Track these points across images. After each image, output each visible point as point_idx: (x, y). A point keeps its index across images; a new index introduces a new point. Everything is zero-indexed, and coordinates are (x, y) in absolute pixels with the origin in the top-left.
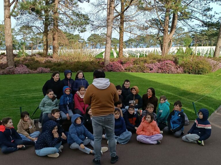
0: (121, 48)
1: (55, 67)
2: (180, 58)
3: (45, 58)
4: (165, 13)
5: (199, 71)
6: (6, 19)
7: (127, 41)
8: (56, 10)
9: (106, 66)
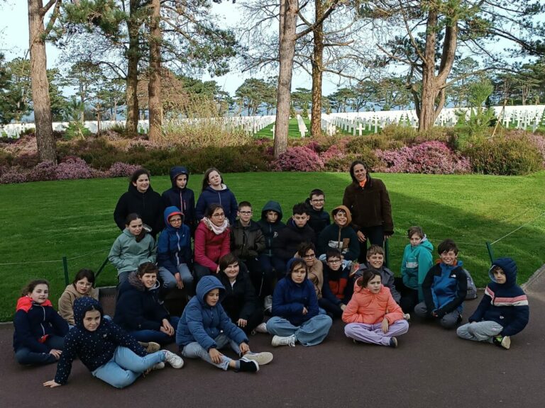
0: (316, 113)
1: (154, 161)
2: (462, 135)
3: (129, 141)
4: (427, 23)
5: (509, 167)
6: (35, 45)
7: (334, 96)
8: (155, 22)
9: (278, 156)
